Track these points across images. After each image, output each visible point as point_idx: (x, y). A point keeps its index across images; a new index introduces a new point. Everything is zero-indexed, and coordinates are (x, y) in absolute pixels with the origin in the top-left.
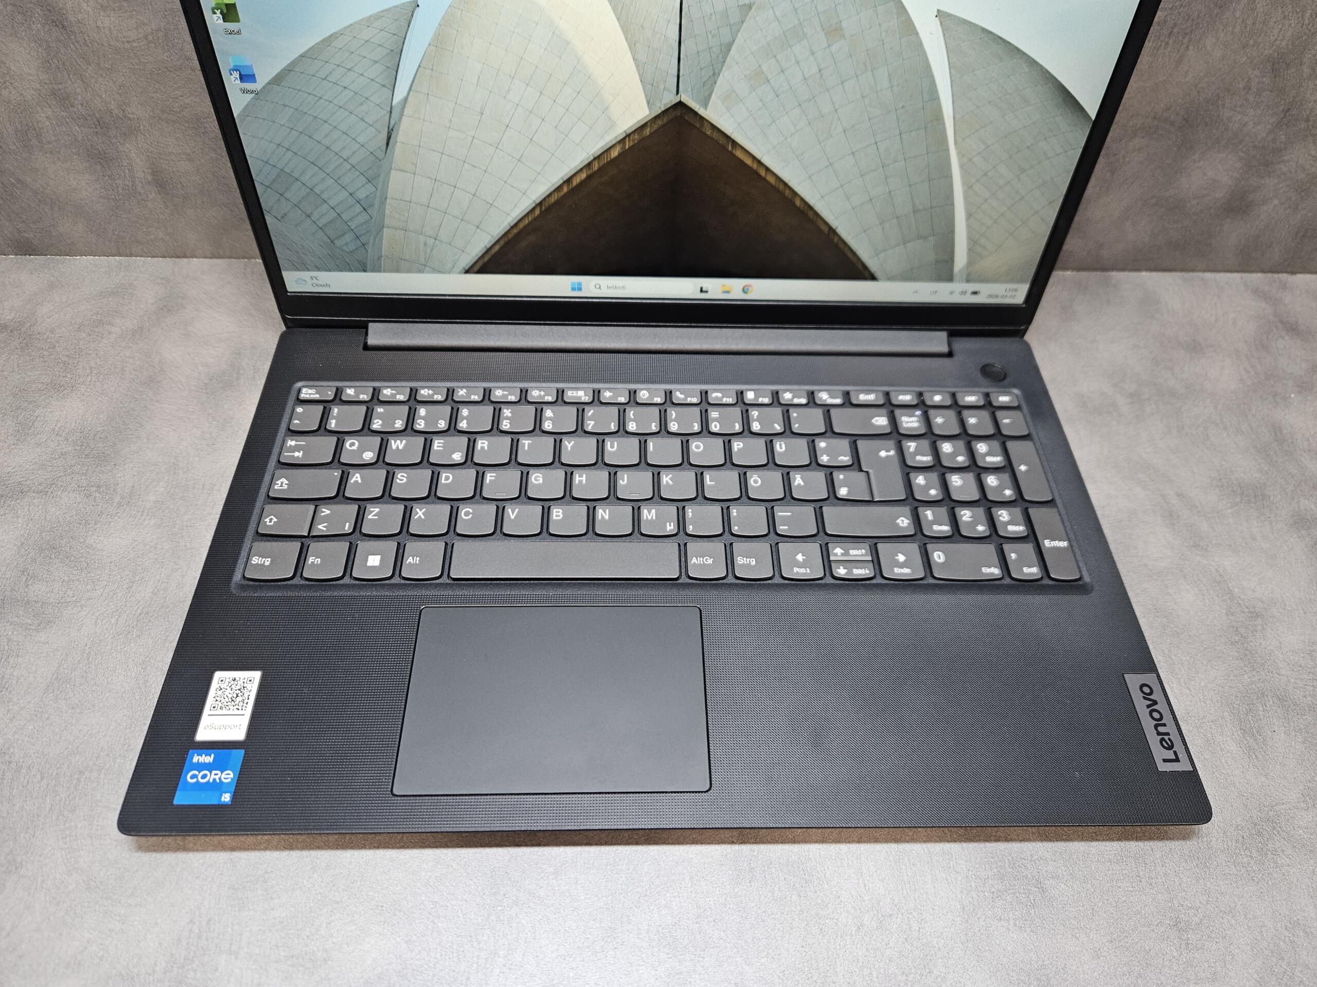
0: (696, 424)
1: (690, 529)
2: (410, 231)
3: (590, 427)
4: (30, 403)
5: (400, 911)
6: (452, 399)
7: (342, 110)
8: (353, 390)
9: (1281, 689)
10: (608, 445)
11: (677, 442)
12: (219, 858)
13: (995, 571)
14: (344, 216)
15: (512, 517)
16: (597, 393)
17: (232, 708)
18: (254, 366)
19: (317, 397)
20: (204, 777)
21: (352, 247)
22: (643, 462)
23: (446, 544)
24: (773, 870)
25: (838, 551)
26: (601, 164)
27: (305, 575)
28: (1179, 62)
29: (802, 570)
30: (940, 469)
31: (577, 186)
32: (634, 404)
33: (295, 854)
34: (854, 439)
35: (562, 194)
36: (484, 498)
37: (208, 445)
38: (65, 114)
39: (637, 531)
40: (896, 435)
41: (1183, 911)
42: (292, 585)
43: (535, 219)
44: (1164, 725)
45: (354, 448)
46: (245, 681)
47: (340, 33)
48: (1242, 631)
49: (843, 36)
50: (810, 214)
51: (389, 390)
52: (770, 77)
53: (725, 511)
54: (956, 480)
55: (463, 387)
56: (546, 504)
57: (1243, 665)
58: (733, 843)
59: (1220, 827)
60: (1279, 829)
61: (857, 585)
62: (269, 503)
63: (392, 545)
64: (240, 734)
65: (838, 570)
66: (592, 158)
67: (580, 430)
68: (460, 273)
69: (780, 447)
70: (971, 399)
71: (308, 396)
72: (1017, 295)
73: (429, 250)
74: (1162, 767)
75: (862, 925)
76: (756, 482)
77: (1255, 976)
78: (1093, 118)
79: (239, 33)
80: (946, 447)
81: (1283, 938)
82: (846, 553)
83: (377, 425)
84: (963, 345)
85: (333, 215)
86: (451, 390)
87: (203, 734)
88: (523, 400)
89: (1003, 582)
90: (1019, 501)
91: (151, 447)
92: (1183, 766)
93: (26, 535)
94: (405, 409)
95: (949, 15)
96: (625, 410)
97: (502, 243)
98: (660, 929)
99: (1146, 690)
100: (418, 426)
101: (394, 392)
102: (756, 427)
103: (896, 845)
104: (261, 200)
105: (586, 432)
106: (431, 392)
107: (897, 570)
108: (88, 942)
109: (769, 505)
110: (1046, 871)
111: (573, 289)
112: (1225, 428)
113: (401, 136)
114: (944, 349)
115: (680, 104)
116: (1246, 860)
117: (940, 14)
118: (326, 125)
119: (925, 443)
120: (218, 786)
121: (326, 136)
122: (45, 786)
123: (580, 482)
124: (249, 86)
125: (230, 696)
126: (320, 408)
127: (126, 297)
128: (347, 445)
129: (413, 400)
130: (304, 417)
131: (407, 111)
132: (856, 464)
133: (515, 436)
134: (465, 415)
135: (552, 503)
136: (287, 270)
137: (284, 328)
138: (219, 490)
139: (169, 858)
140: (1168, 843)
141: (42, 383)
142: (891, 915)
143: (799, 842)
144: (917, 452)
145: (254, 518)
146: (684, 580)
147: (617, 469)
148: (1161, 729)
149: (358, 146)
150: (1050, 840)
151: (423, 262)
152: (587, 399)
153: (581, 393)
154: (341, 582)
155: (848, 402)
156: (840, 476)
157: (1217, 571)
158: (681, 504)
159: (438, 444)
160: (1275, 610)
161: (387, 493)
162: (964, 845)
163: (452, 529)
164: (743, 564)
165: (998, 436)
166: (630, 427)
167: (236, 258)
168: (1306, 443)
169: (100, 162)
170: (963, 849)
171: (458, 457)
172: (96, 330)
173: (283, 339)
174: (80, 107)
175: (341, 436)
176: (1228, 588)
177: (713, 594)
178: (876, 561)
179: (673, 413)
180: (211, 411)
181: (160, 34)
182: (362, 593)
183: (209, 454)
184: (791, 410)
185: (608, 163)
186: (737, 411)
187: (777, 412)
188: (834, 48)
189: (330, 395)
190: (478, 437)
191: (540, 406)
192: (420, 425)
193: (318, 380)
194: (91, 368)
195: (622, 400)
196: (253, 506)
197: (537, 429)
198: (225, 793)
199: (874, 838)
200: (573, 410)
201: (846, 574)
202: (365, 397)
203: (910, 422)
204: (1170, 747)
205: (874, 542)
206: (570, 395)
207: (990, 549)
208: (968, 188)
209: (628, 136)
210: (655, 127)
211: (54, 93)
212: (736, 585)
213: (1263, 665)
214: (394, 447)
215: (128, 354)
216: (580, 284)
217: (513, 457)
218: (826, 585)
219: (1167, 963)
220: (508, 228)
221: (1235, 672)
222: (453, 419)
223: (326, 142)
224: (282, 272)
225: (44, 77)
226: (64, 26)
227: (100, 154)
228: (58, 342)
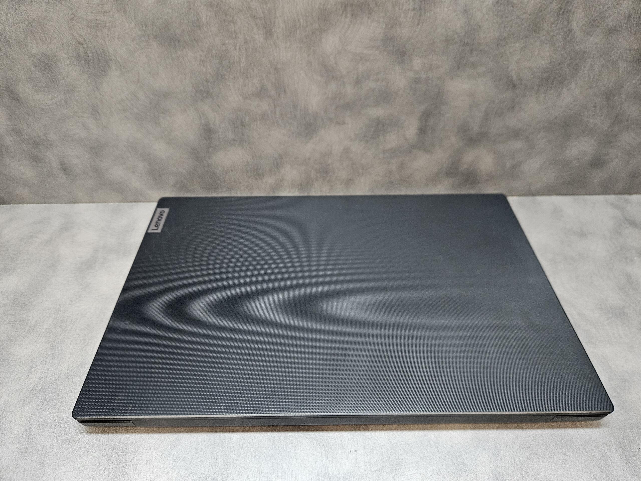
28: (559, 96)
38: (19, 139)
91: (48, 299)
112: (601, 277)
127: (46, 224)
157: (602, 356)
160: (635, 377)
169: (36, 161)
172: (29, 240)
174: (26, 136)
180: (80, 280)
181: (63, 102)
194: (24, 260)
211: (13, 130)
213: (630, 409)
215: (43, 252)
225: (9, 123)
226: (18, 100)
227: (35, 156)
228: (10, 247)
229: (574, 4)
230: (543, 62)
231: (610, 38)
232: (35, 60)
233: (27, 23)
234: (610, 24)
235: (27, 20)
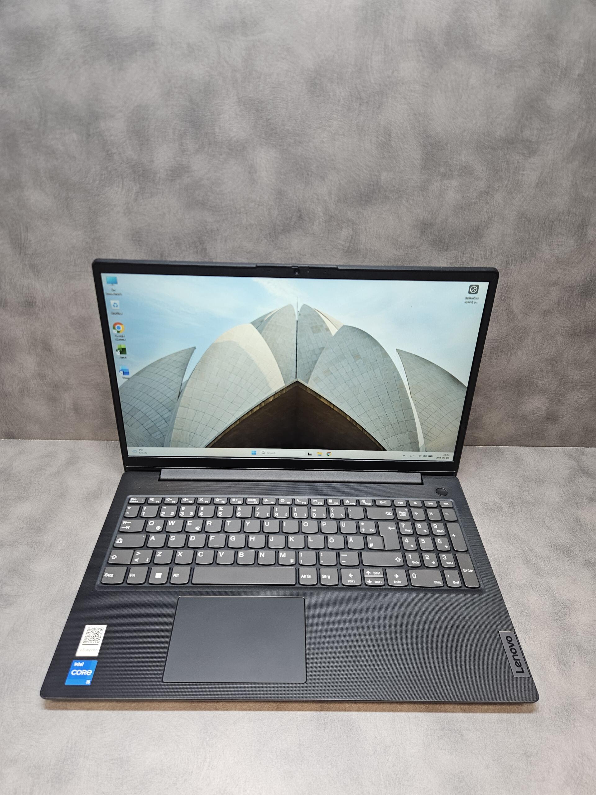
0: (305, 514)
1: (301, 562)
2: (184, 430)
3: (257, 515)
4: (8, 505)
5: (162, 739)
6: (197, 503)
7: (162, 385)
8: (153, 499)
9: (578, 642)
10: (265, 523)
11: (297, 522)
12: (82, 713)
13: (440, 583)
14: (157, 425)
15: (221, 556)
16: (261, 500)
17: (93, 641)
18: (108, 489)
19: (137, 502)
20: (79, 672)
21: (159, 437)
22: (281, 531)
23: (191, 568)
24: (335, 724)
25: (368, 572)
26: (265, 404)
27: (128, 582)
28: (509, 361)
29: (352, 581)
30: (415, 535)
31: (255, 412)
32: (278, 505)
33: (116, 712)
34: (377, 521)
35: (249, 415)
36: (209, 547)
37: (86, 524)
38: (42, 382)
39: (277, 563)
40: (396, 520)
41: (529, 747)
42: (122, 586)
43: (237, 425)
44: (517, 655)
45: (152, 525)
46: (100, 629)
47: (165, 358)
48: (559, 614)
49: (360, 358)
50: (354, 423)
51: (169, 499)
52: (332, 372)
53: (317, 554)
54: (422, 540)
55: (202, 497)
56: (237, 550)
57: (560, 630)
58: (317, 710)
59: (547, 707)
60: (576, 709)
61: (376, 588)
62: (114, 550)
63: (167, 568)
64: (96, 653)
65: (368, 581)
66: (262, 402)
67: (253, 516)
68: (204, 447)
69: (343, 524)
70: (431, 504)
71: (133, 502)
72: (450, 457)
73: (191, 438)
74: (516, 675)
75: (376, 751)
76: (332, 540)
77: (564, 779)
78: (467, 386)
79: (126, 358)
80: (419, 526)
81: (577, 761)
82: (372, 574)
83: (163, 514)
84: (428, 480)
85: (153, 424)
86: (196, 499)
87: (79, 653)
88: (228, 503)
89: (444, 588)
90: (452, 550)
91: (60, 525)
92: (526, 675)
93: (3, 565)
94: (176, 507)
95: (401, 351)
96: (273, 508)
97: (223, 435)
98: (282, 750)
99: (509, 639)
100: (181, 515)
101: (171, 500)
102: (332, 515)
103: (393, 713)
104: (123, 419)
105: (256, 518)
106: (187, 499)
107: (395, 582)
108: (21, 751)
109: (337, 551)
110: (464, 727)
111: (253, 454)
112: (553, 519)
113: (184, 394)
114: (420, 481)
115: (297, 382)
116: (560, 723)
117: (397, 350)
118: (154, 390)
119: (409, 524)
120: (85, 677)
121: (154, 394)
122: (5, 679)
123: (252, 540)
124: (126, 376)
125: (92, 636)
126: (138, 507)
127: (53, 458)
128: (149, 523)
129: (180, 503)
130: (130, 511)
131: (188, 385)
132: (378, 533)
133: (224, 519)
134: (202, 510)
135: (239, 550)
136: (130, 446)
137: (124, 472)
138: (90, 545)
139: (58, 712)
140: (522, 714)
141: (14, 496)
142: (390, 747)
143: (348, 711)
144: (405, 527)
145: (107, 557)
146: (298, 585)
147: (269, 534)
148: (516, 657)
149: (166, 398)
150: (466, 712)
151: (188, 442)
152: (256, 502)
153: (254, 500)
154: (143, 585)
155: (375, 504)
156: (370, 538)
157: (548, 586)
158: (297, 551)
159: (189, 523)
160: (576, 605)
161: (166, 545)
162: (425, 713)
163: (194, 561)
164: (325, 578)
165: (443, 520)
166: (275, 515)
167: (103, 440)
168: (592, 526)
169: (52, 401)
170: (425, 715)
171: (198, 529)
172: (39, 472)
173: (123, 476)
174: (49, 380)
175: (147, 519)
176: (553, 594)
177: (310, 592)
178: (385, 578)
179: (295, 509)
180: (88, 509)
181: (89, 353)
182: (153, 590)
183: (86, 528)
184: (349, 508)
185: (268, 403)
186: (324, 508)
187: (342, 509)
188: (357, 362)
189: (143, 501)
190: (207, 520)
191: (235, 506)
192: (182, 514)
193: (139, 494)
194: (36, 489)
195: (273, 503)
196: (107, 551)
197: (234, 516)
198: (88, 680)
199: (383, 709)
200: (250, 507)
201: (371, 583)
202: (158, 502)
203: (403, 514)
204: (520, 666)
205: (384, 569)
206: (249, 501)
207: (438, 573)
208: (419, 414)
209: (276, 393)
210: (287, 390)
211: (39, 374)
212: (321, 588)
213: (569, 631)
214: (170, 524)
215: (52, 483)
216: (255, 452)
217: (223, 529)
218: (362, 588)
219: (521, 771)
220: (226, 429)
221: (556, 634)
222: (197, 511)
223: (154, 396)
224: (128, 448)
225: (37, 369)
226: (50, 350)
227: (53, 397)
228: (22, 478)
229: (512, 293)
230: (492, 335)
231: (546, 318)
232: (73, 321)
233: (72, 293)
234: (544, 308)
235: (73, 291)
